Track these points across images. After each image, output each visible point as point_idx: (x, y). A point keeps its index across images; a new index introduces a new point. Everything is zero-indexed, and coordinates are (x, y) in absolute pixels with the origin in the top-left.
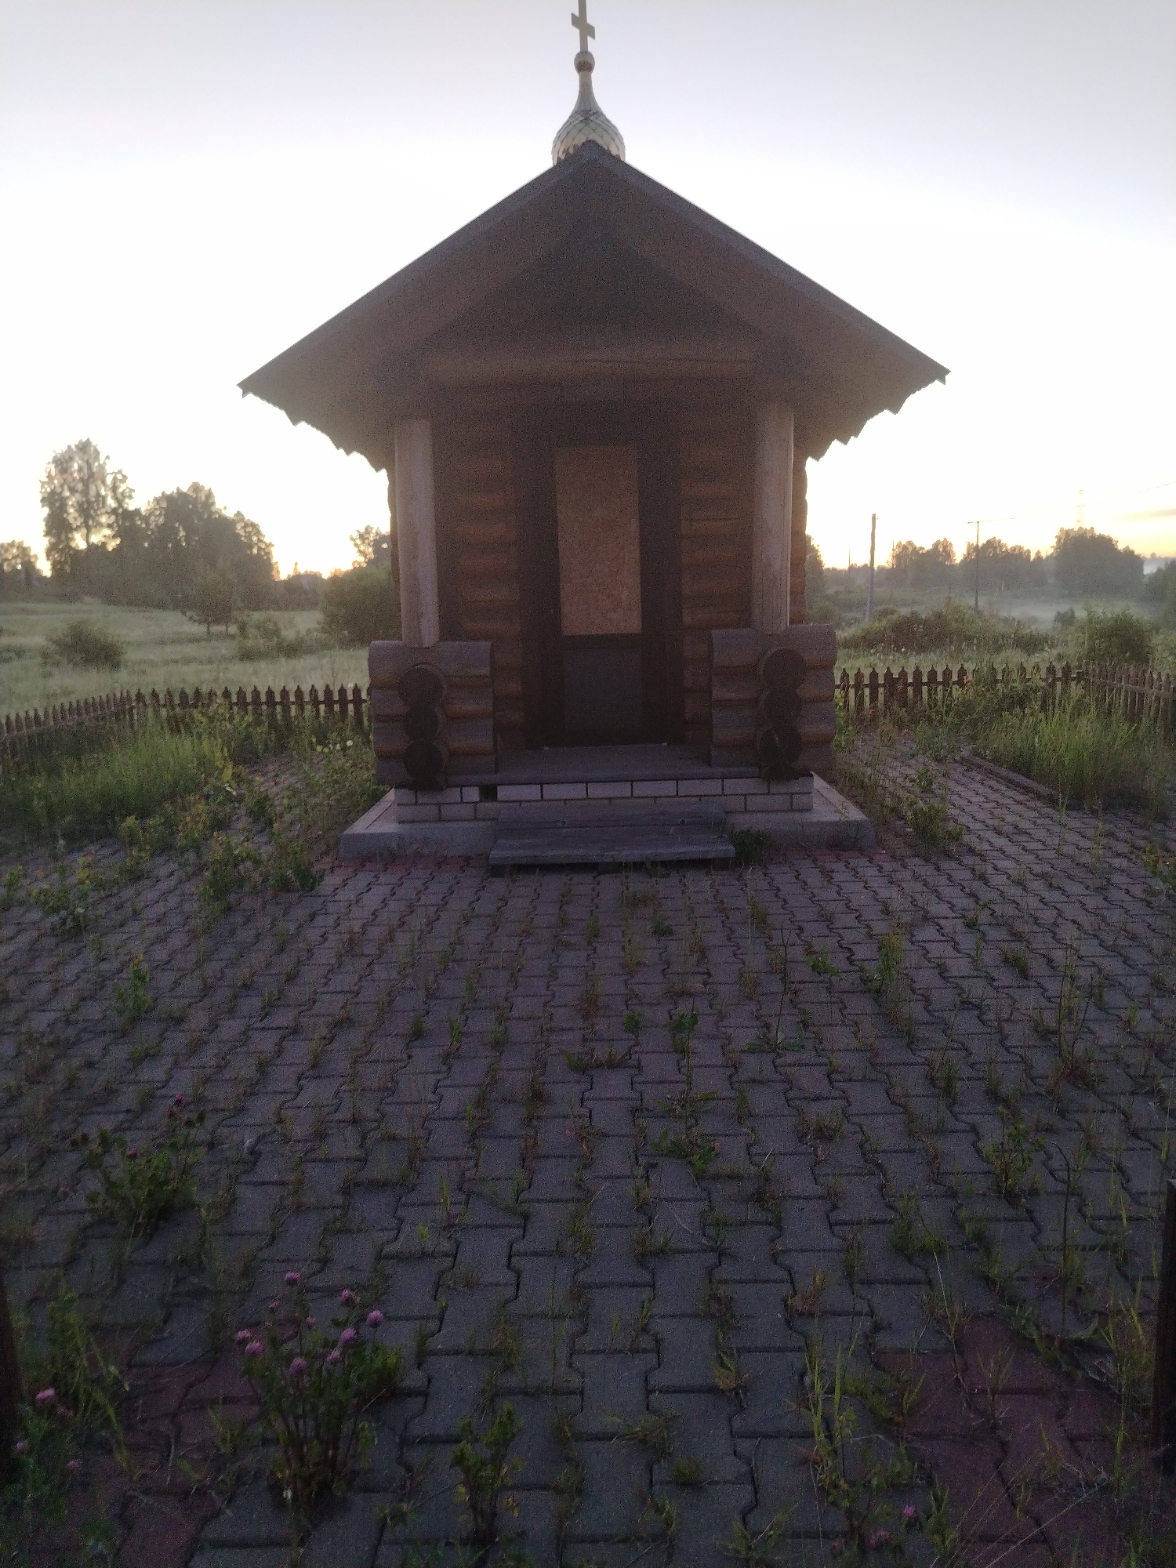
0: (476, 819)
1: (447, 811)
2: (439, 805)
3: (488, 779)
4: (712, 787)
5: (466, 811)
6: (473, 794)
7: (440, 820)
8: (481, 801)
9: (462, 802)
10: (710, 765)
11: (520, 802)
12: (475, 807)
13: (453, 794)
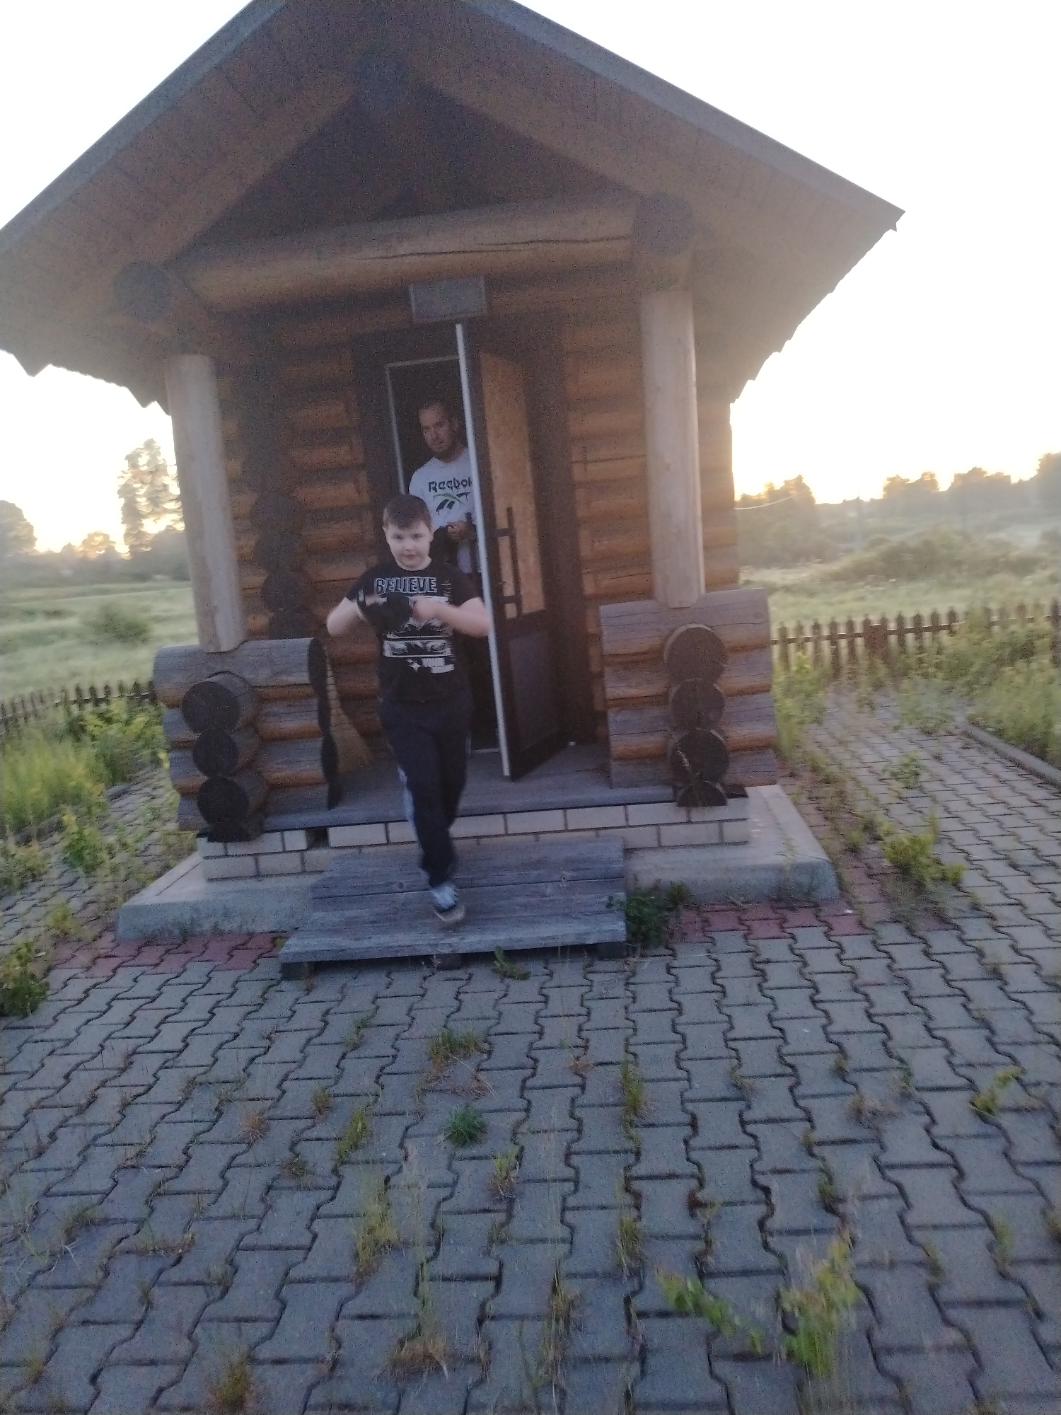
0: (304, 872)
1: (267, 863)
2: (256, 856)
3: (317, 818)
4: (613, 816)
5: (293, 862)
6: (297, 840)
7: (258, 875)
8: (310, 847)
9: (284, 851)
10: (611, 785)
11: (360, 847)
12: (302, 859)
13: (271, 841)
